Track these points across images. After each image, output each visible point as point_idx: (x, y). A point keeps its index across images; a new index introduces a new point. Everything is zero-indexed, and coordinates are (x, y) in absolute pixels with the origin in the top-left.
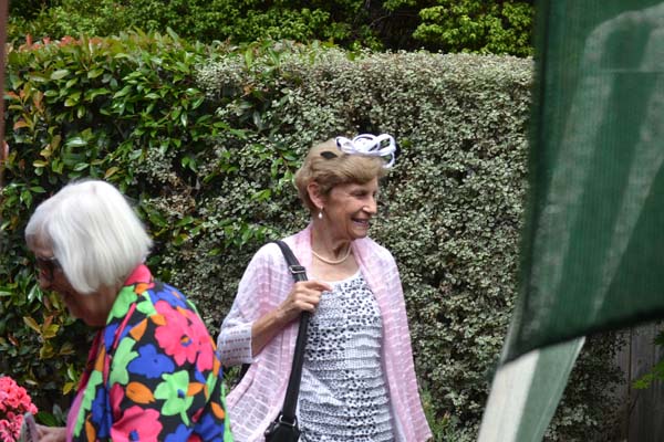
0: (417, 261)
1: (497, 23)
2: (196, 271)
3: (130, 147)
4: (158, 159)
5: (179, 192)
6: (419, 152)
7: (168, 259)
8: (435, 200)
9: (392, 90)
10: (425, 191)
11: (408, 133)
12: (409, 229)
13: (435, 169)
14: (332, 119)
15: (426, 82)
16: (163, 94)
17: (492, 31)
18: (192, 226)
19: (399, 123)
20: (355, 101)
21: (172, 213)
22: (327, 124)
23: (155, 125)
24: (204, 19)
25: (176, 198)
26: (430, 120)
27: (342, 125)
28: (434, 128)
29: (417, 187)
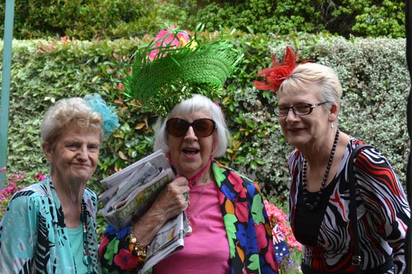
0: (391, 142)
1: (396, 22)
2: (270, 150)
3: (235, 88)
4: (250, 94)
5: (261, 110)
6: (393, 88)
7: (255, 144)
8: (400, 112)
9: (377, 57)
10: (395, 108)
11: (386, 79)
12: (387, 126)
13: (401, 96)
14: (346, 72)
15: (396, 53)
16: (253, 60)
17: (394, 26)
18: (269, 127)
19: (380, 74)
20: (357, 64)
21: (258, 120)
22: (343, 75)
23: (248, 76)
24: (238, 22)
25: (260, 113)
26: (398, 72)
27: (350, 75)
28: (401, 76)
29: (391, 105)
